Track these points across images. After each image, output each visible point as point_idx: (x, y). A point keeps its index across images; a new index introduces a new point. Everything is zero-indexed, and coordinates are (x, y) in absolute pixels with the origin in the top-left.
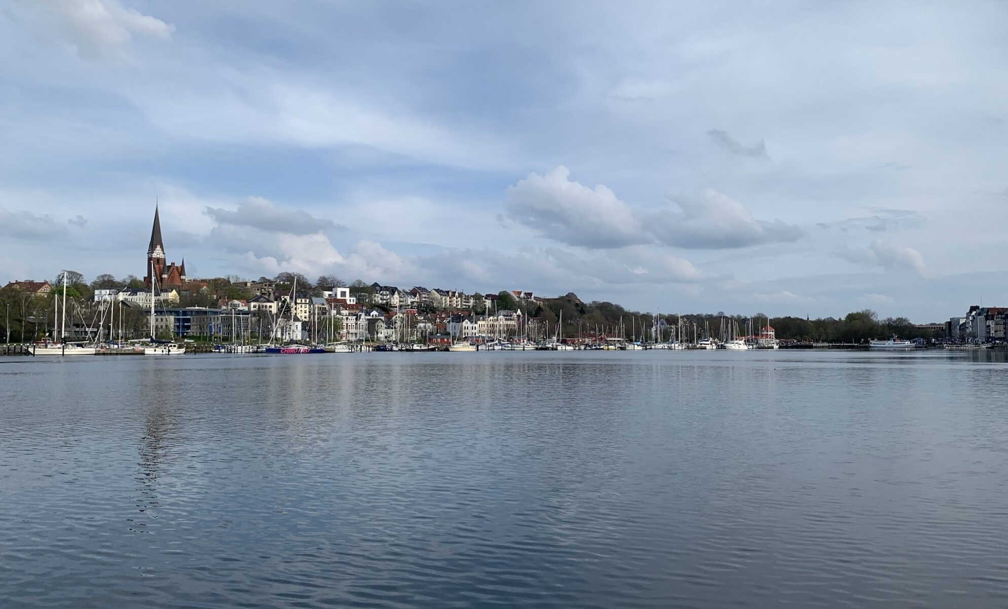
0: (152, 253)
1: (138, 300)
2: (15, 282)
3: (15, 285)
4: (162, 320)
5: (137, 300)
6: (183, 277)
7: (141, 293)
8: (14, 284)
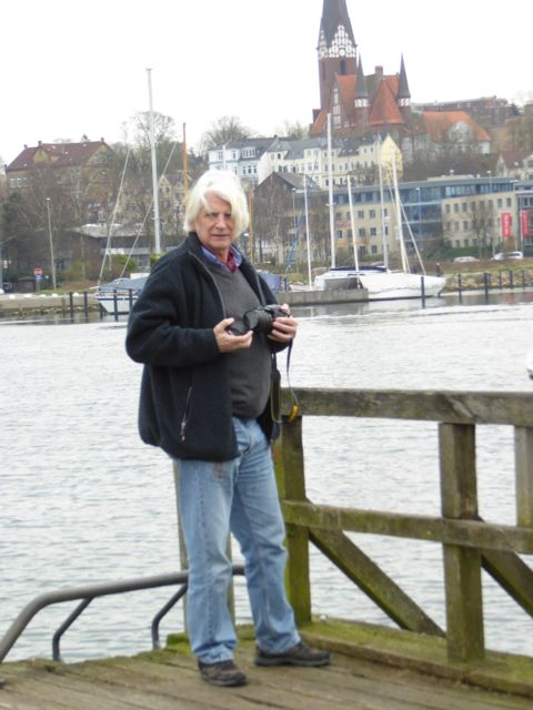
0: (329, 46)
1: (306, 169)
2: (36, 145)
3: (38, 153)
4: (372, 214)
5: (303, 169)
6: (404, 102)
7: (312, 151)
8: (36, 149)
